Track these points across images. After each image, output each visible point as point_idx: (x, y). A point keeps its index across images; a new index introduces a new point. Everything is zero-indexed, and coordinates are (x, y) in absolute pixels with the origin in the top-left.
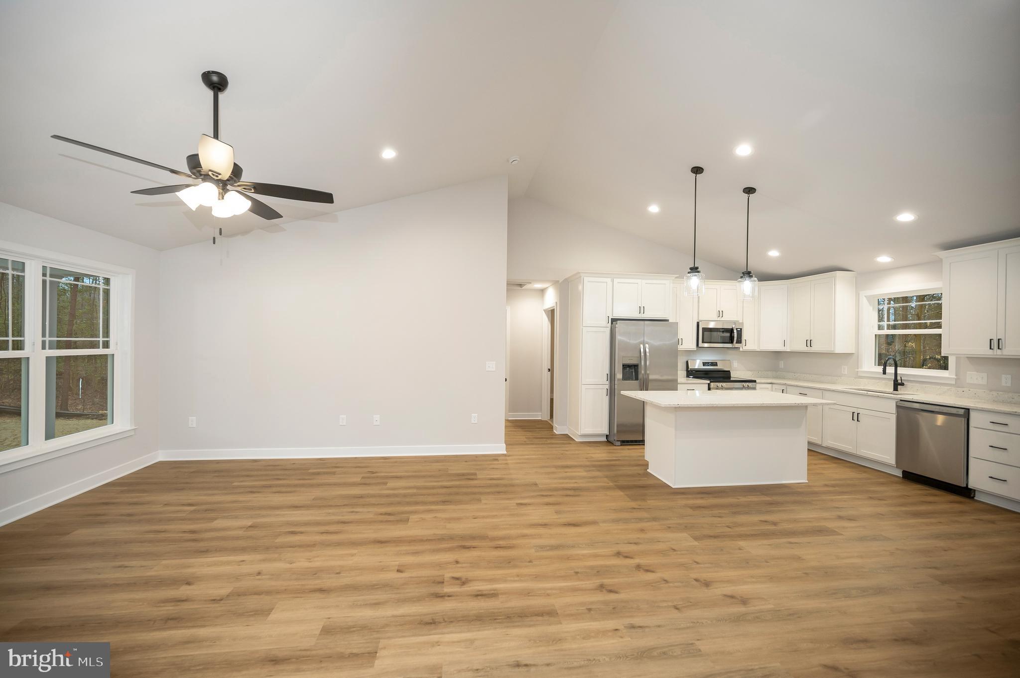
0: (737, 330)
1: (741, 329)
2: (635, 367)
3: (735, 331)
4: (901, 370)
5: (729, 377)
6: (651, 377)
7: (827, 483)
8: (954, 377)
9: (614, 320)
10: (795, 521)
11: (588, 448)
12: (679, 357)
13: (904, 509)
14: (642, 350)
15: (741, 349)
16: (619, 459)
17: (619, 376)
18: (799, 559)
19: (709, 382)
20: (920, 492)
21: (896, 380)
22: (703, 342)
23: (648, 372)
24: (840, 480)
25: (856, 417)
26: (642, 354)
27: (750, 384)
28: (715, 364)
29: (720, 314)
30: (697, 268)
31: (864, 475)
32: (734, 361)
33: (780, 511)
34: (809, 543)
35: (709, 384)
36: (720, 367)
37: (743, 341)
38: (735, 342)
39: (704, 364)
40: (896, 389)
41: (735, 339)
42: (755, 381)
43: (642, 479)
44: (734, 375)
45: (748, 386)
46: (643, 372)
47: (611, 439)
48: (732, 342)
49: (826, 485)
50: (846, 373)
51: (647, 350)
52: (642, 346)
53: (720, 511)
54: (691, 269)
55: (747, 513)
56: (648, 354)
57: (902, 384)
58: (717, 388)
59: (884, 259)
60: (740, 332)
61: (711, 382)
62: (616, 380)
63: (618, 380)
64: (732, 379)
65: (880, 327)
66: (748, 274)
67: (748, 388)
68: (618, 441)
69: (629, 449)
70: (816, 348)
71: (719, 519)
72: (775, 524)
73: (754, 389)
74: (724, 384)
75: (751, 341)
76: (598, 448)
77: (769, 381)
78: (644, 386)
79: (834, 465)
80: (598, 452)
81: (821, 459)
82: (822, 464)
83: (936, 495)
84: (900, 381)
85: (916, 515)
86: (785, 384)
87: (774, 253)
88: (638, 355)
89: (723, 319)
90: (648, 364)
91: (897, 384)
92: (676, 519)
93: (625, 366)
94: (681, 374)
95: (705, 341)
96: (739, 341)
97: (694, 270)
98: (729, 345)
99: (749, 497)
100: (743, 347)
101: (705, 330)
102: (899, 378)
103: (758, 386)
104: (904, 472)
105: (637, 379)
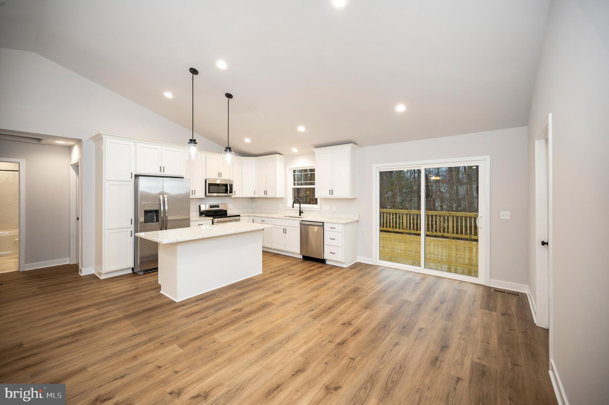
0: (230, 185)
1: (232, 184)
2: (157, 212)
3: (229, 186)
4: (302, 205)
5: (226, 214)
6: (169, 218)
7: (271, 271)
8: (319, 207)
9: (137, 176)
10: (252, 303)
11: (111, 283)
12: (191, 203)
13: (302, 277)
14: (161, 199)
15: (232, 197)
16: (138, 288)
17: (142, 219)
18: (250, 333)
19: (212, 218)
20: (308, 265)
21: (300, 211)
22: (209, 193)
23: (166, 215)
24: (278, 267)
25: (285, 231)
26: (162, 202)
27: (237, 218)
28: (218, 206)
29: (220, 175)
30: (195, 140)
31: (288, 261)
32: (229, 204)
33: (245, 299)
34: (257, 318)
35: (212, 220)
36: (221, 208)
37: (233, 192)
38: (229, 192)
39: (211, 207)
40: (300, 215)
41: (229, 190)
42: (239, 216)
43: (152, 302)
44: (229, 213)
45: (236, 219)
46: (162, 215)
47: (135, 271)
48: (227, 192)
49: (271, 272)
50: (281, 208)
51: (166, 199)
52: (161, 196)
53: (207, 313)
54: (191, 140)
55: (225, 308)
56: (166, 202)
57: (302, 212)
58: (218, 222)
59: (295, 150)
60: (231, 186)
61: (214, 218)
62: (139, 223)
63: (141, 223)
64: (228, 215)
65: (294, 184)
66: (228, 149)
67: (236, 220)
68: (141, 271)
69: (150, 276)
70: (269, 195)
71: (206, 319)
72: (240, 310)
73: (239, 220)
74: (222, 219)
75: (238, 191)
76: (122, 281)
77: (247, 215)
78: (164, 226)
79: (276, 258)
80: (119, 285)
81: (271, 256)
82: (271, 259)
83: (314, 266)
84: (301, 211)
85: (307, 279)
86: (255, 216)
87: (247, 140)
88: (159, 203)
89: (221, 178)
90: (166, 208)
91: (301, 212)
92: (171, 332)
93: (146, 212)
94: (194, 214)
95: (210, 192)
96: (231, 192)
97: (193, 141)
98: (226, 195)
99: (229, 293)
100: (233, 195)
101: (210, 184)
102: (301, 209)
103: (241, 218)
104: (303, 256)
105: (157, 221)
